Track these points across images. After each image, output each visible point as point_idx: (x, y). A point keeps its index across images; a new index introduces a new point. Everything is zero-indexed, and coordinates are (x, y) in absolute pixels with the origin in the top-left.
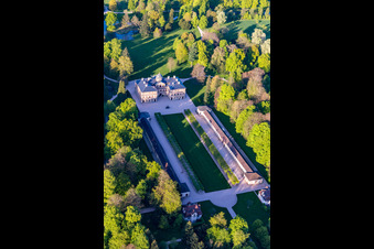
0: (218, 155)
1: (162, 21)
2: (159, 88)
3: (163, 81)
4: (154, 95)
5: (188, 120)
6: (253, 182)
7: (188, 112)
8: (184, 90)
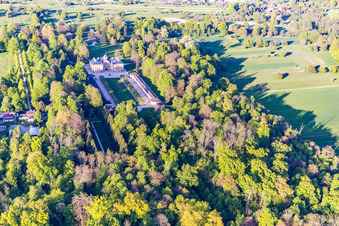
1: (118, 36)
2: (105, 64)
3: (109, 60)
4: (101, 67)
5: (122, 80)
6: (154, 103)
7: (123, 77)
8: (122, 65)
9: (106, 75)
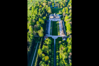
0: (59, 29)
3: (56, 15)
6: (63, 35)
7: (58, 21)
9: (53, 20)
